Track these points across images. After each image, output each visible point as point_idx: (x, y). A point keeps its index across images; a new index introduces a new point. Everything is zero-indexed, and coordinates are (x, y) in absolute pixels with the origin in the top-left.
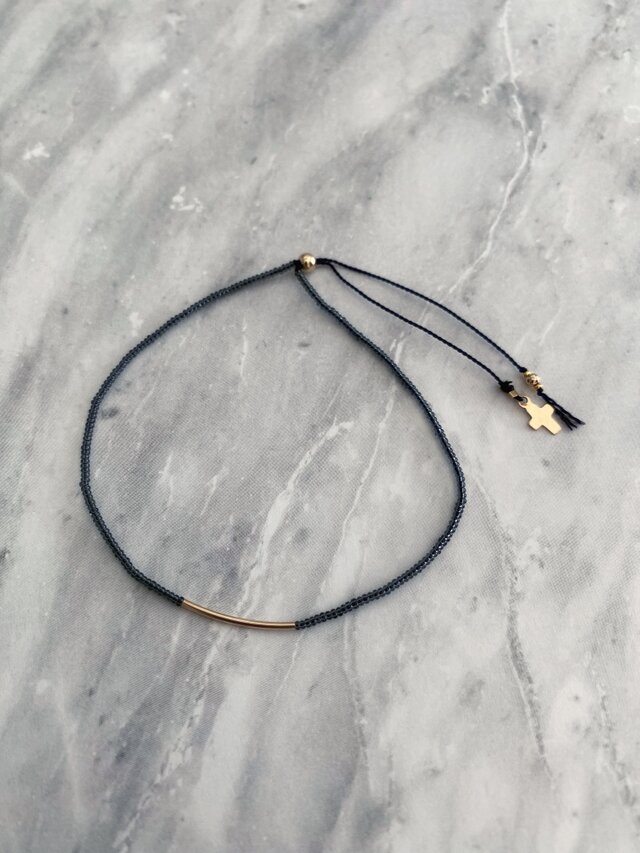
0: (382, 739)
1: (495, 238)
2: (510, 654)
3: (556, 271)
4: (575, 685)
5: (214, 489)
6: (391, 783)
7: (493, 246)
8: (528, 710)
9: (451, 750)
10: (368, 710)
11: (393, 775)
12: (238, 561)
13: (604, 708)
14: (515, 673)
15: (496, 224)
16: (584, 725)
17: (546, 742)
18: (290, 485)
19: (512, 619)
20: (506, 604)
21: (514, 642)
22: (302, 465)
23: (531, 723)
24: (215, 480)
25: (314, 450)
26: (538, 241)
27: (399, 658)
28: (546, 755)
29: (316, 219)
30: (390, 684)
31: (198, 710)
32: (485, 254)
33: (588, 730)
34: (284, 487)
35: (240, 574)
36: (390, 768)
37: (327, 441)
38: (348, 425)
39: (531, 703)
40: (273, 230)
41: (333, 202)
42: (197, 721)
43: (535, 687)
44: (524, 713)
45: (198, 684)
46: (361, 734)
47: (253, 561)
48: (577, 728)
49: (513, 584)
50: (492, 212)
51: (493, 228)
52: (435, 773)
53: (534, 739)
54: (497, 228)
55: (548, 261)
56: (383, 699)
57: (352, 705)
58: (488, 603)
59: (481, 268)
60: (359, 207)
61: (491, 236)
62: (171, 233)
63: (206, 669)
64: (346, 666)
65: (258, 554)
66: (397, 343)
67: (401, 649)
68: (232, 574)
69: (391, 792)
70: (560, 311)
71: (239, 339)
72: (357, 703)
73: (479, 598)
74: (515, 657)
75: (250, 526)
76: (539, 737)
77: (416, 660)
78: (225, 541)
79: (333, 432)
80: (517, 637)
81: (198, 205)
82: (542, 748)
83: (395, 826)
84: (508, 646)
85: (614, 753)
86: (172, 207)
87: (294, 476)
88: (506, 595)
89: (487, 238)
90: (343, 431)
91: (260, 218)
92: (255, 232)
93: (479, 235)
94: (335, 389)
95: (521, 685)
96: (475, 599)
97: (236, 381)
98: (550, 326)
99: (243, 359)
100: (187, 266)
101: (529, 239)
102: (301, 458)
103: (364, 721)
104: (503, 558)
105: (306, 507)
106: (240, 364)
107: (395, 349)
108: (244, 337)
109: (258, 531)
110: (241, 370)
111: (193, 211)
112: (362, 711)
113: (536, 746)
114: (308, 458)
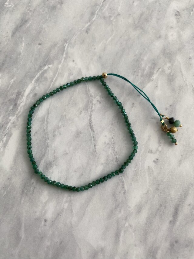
0: (53, 146)
1: (97, 14)
2: (89, 125)
3: (114, 23)
4: (106, 133)
5: (12, 83)
6: (54, 156)
7: (96, 17)
8: (93, 139)
9: (71, 148)
10: (50, 138)
11: (55, 154)
12: (17, 101)
13: (113, 139)
14: (90, 130)
15: (98, 10)
16: (107, 142)
17: (96, 147)
18: (33, 82)
19: (91, 116)
20: (89, 113)
21: (90, 122)
22: (37, 77)
23: (93, 142)
24: (12, 80)
25: (40, 73)
26: (110, 15)
27: (60, 126)
28: (96, 150)
29: (46, 9)
30: (56, 132)
31: (5, 139)
32: (94, 19)
33: (108, 144)
34: (31, 82)
35: (18, 105)
36: (55, 153)
37: (44, 70)
38: (50, 66)
39: (93, 137)
40: (34, 12)
41: (51, 4)
42: (4, 141)
43: (95, 133)
44: (91, 140)
45: (5, 132)
46: (48, 145)
47: (21, 101)
48: (105, 143)
49: (92, 107)
50: (97, 7)
51: (97, 11)
52: (66, 154)
53: (93, 146)
54: (98, 11)
55: (112, 21)
56: (54, 136)
57: (46, 137)
58: (85, 112)
59: (92, 23)
60: (59, 6)
61: (96, 14)
62: (4, 13)
63: (7, 128)
64: (45, 128)
65: (23, 100)
66: (66, 44)
67: (60, 124)
68: (16, 105)
69: (54, 159)
70: (114, 34)
71: (21, 42)
72: (47, 137)
73: (82, 111)
74: (90, 126)
75: (21, 92)
76: (95, 146)
77: (64, 126)
78: (14, 96)
79: (46, 68)
80: (91, 121)
81: (12, 5)
82: (95, 148)
83: (55, 167)
84: (89, 123)
85: (114, 149)
86: (5, 6)
87: (34, 79)
88: (89, 110)
89: (95, 15)
90: (49, 68)
91: (30, 9)
92: (28, 13)
93: (93, 14)
94: (48, 56)
95: (91, 133)
96: (81, 111)
97: (20, 54)
98: (110, 39)
99: (22, 48)
100: (8, 23)
101: (107, 14)
102: (36, 75)
103: (48, 141)
104: (90, 101)
105: (37, 88)
106: (21, 49)
107: (65, 45)
108: (23, 42)
109: (23, 94)
110: (22, 51)
111: (11, 7)
112: (48, 139)
113: (94, 148)
114: (38, 75)
